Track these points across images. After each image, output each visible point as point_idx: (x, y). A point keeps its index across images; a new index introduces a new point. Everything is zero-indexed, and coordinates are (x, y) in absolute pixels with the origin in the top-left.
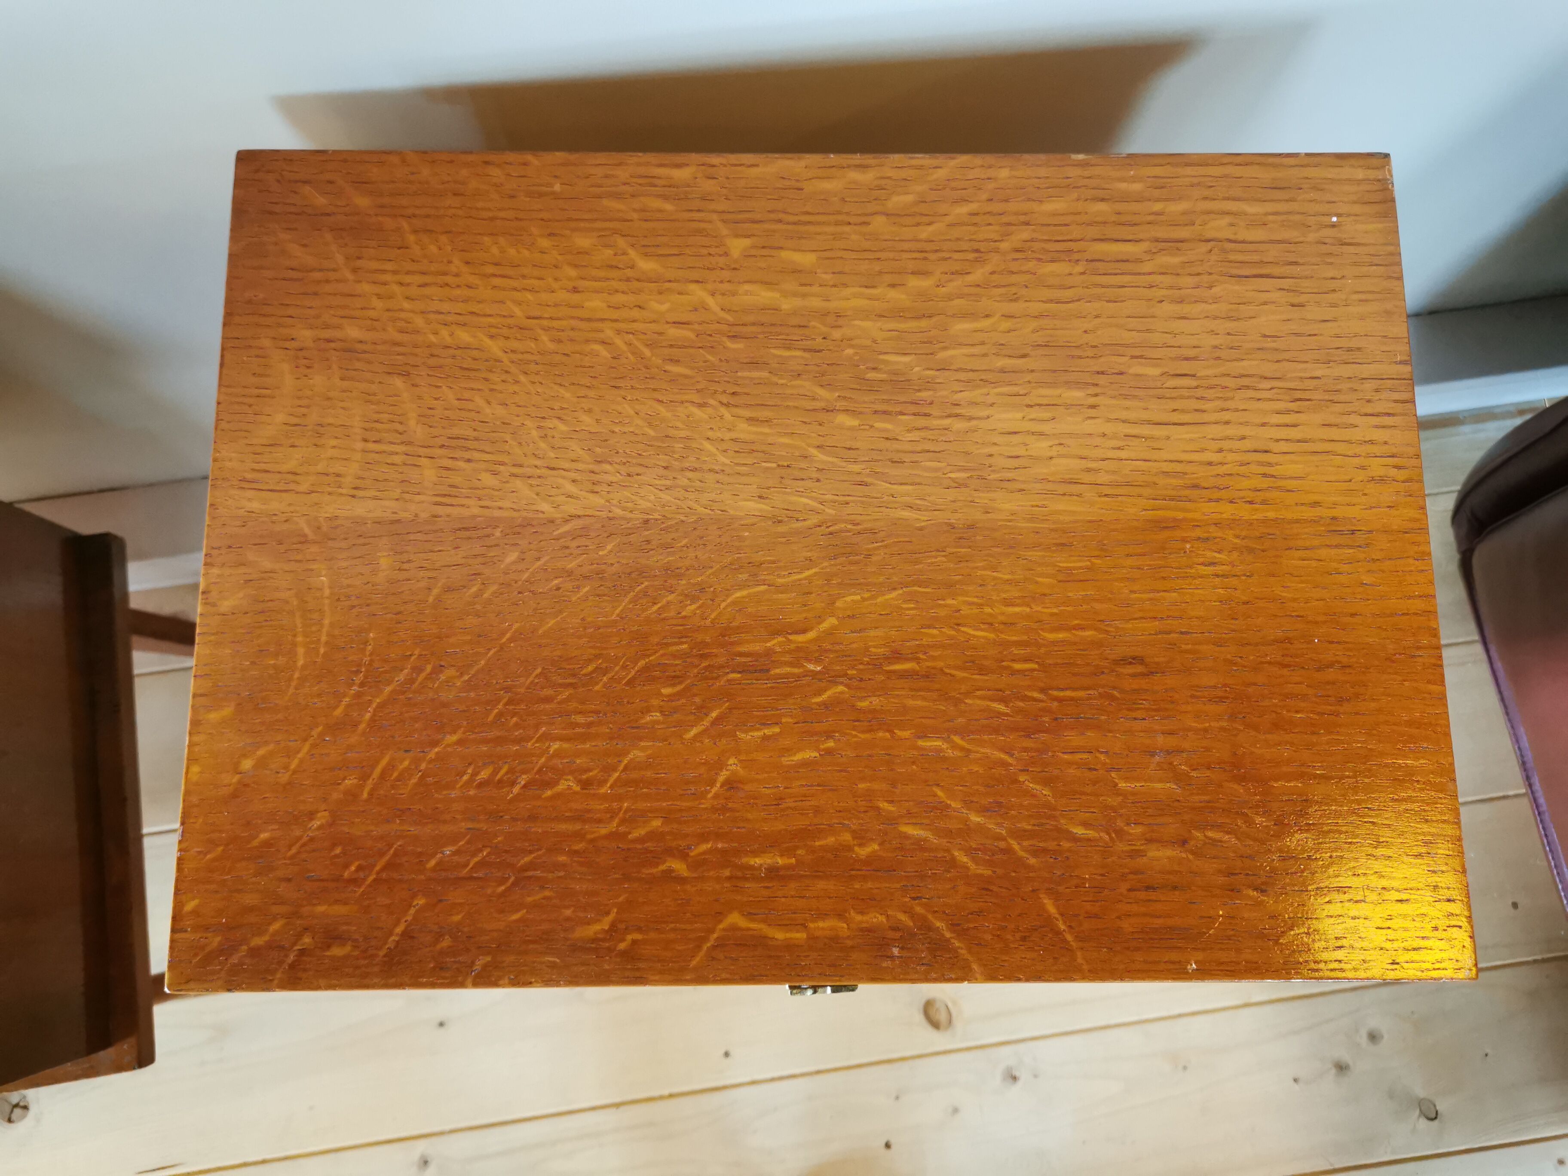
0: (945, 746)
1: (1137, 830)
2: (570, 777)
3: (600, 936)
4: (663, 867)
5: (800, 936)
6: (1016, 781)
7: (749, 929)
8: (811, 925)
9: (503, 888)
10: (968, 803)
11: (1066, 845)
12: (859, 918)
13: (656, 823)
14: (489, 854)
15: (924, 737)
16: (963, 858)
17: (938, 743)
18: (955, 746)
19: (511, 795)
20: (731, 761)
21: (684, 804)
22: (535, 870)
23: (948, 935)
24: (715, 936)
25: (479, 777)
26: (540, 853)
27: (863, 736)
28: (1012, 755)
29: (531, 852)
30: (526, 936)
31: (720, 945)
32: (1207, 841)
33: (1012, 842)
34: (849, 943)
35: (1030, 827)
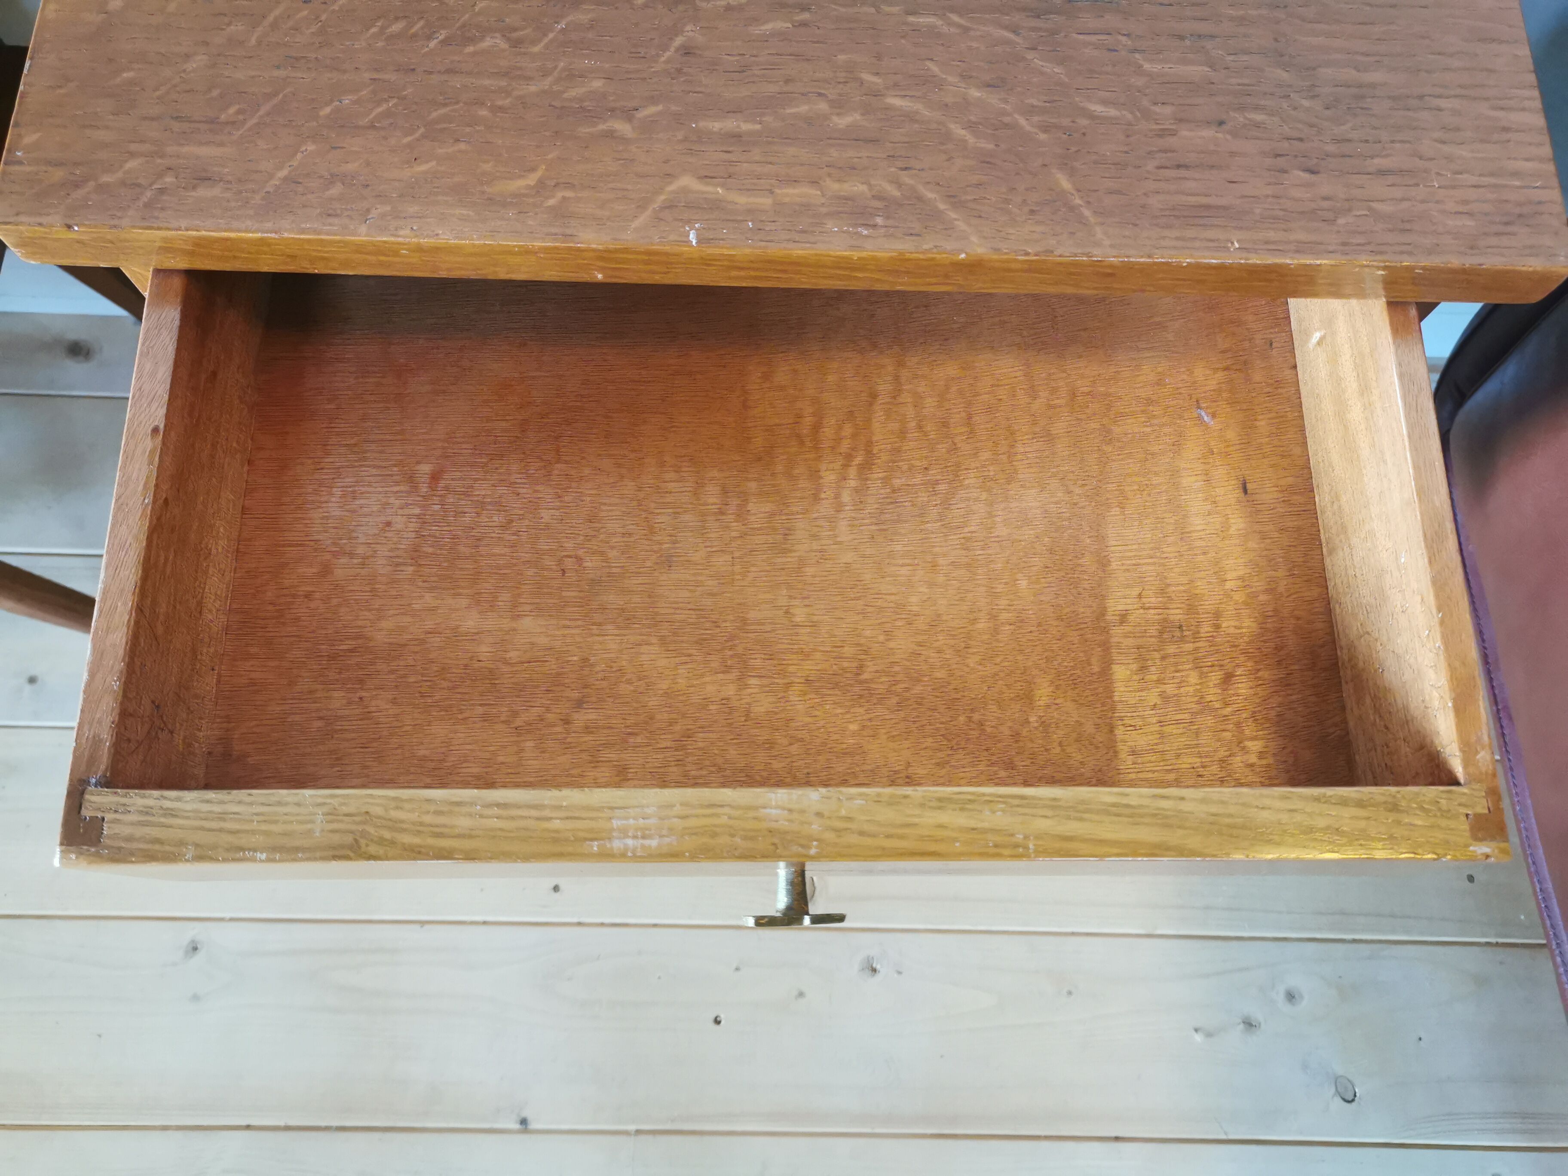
0: (940, 23)
1: (1168, 110)
2: (497, 35)
3: (523, 191)
4: (602, 127)
5: (766, 201)
6: (1024, 59)
7: (703, 193)
8: (778, 191)
9: (409, 139)
10: (965, 77)
11: (1083, 122)
12: (836, 186)
13: (597, 84)
14: (395, 105)
15: (913, 13)
16: (959, 131)
17: (931, 20)
18: (951, 24)
19: (427, 49)
20: (689, 28)
21: (632, 67)
22: (450, 123)
23: (942, 206)
24: (663, 197)
25: (390, 30)
26: (456, 107)
27: (843, 10)
28: (1018, 34)
29: (445, 105)
30: (435, 187)
31: (670, 206)
32: (1247, 122)
33: (1016, 116)
34: (824, 210)
35: (1041, 104)
